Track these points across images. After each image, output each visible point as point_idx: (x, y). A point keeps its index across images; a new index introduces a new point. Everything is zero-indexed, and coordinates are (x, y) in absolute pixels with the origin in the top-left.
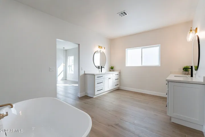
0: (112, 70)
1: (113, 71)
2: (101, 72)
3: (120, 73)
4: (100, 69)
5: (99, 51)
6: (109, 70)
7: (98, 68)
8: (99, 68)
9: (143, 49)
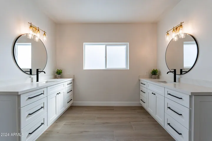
0: (59, 76)
1: (61, 77)
2: (37, 81)
3: (73, 80)
4: (32, 76)
5: (30, 36)
6: (52, 76)
7: (29, 73)
8: (31, 74)
9: (107, 47)
